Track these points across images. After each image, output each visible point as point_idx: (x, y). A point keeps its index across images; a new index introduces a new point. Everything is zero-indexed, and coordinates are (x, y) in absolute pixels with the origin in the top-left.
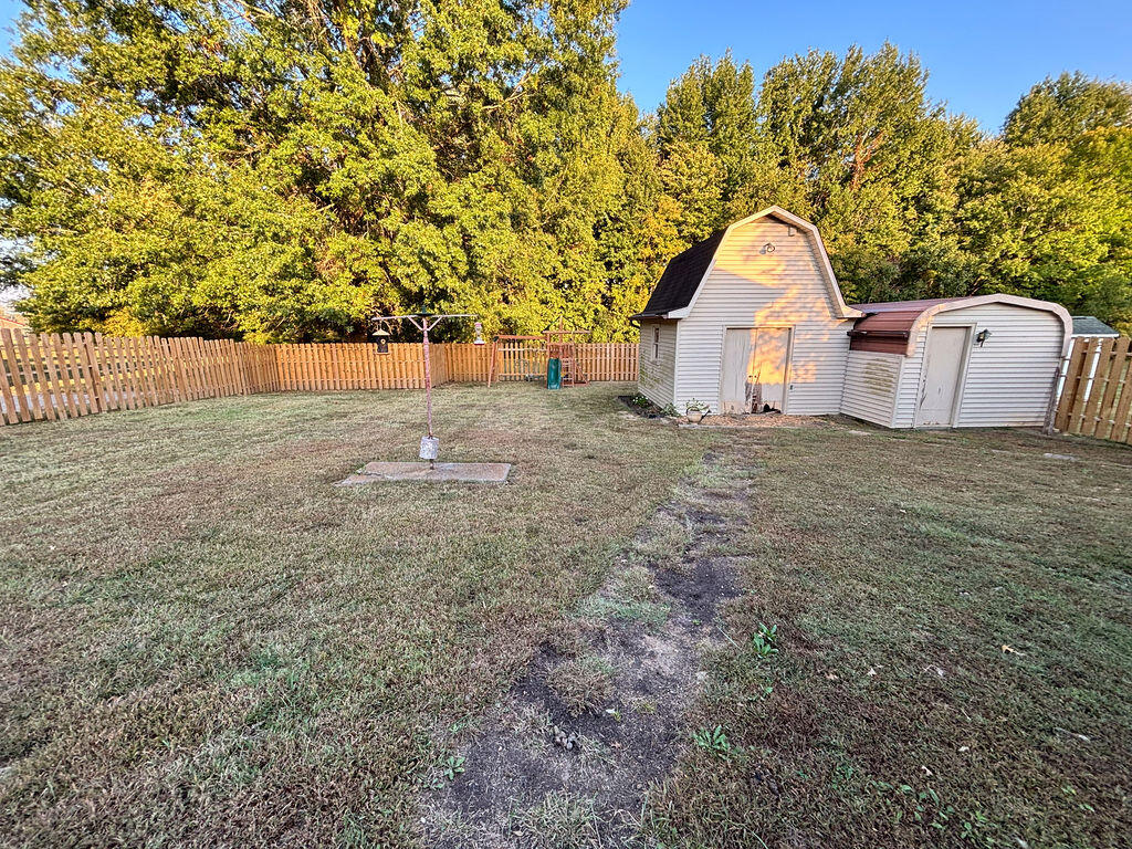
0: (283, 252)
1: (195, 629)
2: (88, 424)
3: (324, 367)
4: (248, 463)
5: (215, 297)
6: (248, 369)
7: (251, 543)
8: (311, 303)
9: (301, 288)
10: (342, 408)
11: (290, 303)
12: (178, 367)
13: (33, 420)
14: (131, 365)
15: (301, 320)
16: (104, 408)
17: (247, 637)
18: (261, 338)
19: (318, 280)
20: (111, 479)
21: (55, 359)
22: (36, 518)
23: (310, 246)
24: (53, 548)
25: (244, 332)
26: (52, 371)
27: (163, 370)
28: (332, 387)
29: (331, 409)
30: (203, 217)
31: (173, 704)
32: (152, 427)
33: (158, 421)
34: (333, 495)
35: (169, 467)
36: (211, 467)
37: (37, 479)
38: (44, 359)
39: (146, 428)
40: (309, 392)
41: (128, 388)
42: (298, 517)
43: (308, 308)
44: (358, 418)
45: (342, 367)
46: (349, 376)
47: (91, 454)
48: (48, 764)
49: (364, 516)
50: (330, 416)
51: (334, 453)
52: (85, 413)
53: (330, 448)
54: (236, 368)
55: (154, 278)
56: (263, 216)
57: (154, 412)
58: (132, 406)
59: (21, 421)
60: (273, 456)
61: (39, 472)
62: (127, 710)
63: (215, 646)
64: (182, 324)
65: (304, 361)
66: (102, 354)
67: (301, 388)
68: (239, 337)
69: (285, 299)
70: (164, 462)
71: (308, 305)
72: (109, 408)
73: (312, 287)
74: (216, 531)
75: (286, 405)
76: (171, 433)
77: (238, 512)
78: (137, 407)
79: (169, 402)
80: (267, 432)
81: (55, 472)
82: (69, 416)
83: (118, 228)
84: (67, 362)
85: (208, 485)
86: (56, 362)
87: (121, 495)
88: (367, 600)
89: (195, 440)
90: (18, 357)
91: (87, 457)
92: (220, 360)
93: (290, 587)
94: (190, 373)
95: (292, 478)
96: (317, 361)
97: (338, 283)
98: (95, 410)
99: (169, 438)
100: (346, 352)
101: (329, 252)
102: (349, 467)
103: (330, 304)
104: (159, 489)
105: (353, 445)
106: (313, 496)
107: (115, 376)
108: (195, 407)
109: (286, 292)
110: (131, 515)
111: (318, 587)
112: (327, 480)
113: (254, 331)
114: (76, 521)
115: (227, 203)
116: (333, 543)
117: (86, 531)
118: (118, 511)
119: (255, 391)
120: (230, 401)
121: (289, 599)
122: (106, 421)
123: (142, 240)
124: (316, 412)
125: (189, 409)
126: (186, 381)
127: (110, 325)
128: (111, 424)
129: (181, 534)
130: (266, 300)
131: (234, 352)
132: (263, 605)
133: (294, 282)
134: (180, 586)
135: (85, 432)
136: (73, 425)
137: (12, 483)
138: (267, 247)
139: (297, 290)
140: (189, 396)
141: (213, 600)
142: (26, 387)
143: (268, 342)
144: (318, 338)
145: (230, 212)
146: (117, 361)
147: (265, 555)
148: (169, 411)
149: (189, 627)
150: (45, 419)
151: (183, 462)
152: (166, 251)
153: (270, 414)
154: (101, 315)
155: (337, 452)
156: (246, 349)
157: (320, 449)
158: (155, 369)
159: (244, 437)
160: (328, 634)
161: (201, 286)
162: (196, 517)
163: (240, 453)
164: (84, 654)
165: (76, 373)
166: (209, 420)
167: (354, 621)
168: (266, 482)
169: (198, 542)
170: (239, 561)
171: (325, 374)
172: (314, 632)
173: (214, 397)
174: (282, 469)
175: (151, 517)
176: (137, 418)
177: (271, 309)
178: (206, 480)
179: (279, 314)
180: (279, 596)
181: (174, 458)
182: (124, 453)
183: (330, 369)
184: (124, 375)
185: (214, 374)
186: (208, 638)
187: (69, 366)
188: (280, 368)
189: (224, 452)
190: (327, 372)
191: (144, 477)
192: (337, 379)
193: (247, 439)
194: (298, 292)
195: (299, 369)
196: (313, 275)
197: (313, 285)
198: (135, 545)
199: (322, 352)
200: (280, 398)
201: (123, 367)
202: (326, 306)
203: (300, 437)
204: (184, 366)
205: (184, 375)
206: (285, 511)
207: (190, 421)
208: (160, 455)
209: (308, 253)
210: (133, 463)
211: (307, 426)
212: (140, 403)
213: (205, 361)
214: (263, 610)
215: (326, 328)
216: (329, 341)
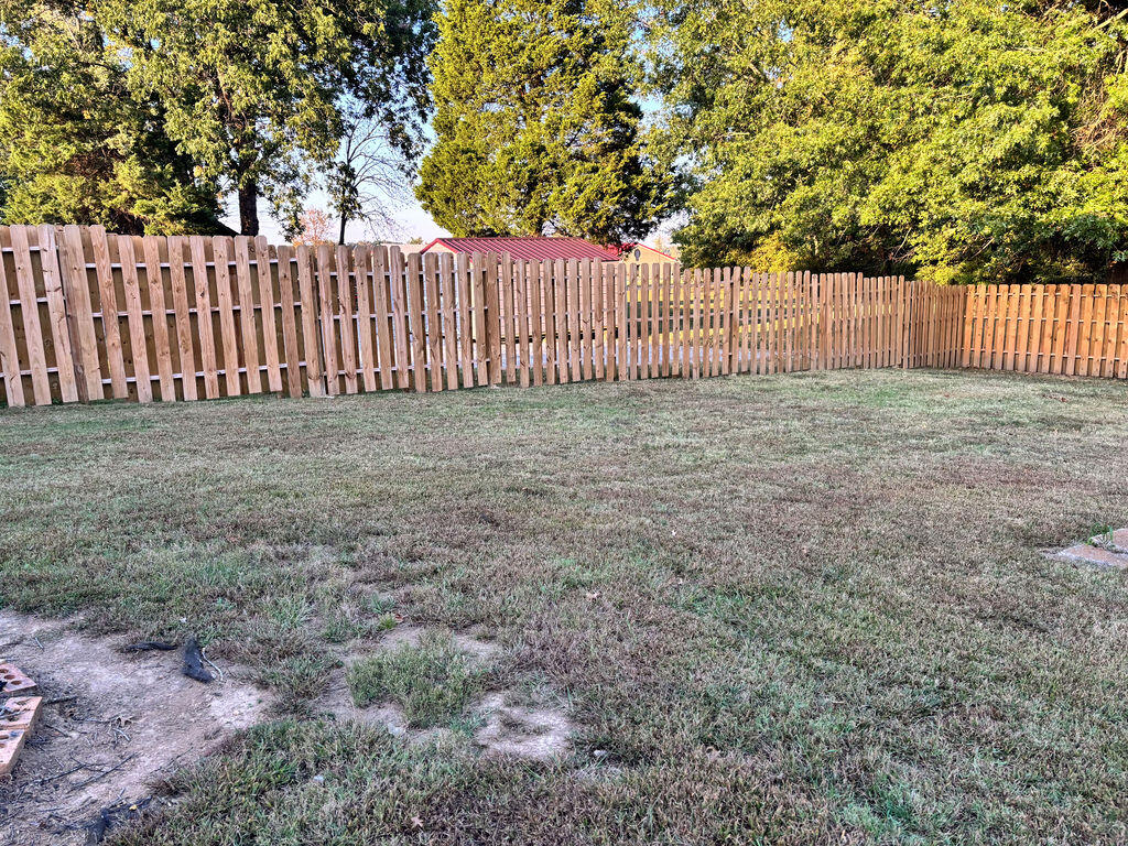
0: (1018, 120)
1: (805, 705)
2: (716, 386)
3: (1048, 330)
4: (898, 479)
5: (893, 208)
6: (917, 327)
7: (890, 608)
8: (1049, 207)
9: (1038, 180)
10: (1075, 410)
11: (1013, 209)
12: (824, 319)
13: (670, 376)
14: (772, 312)
15: (1023, 242)
16: (735, 369)
17: (872, 754)
18: (943, 274)
19: (1074, 163)
20: (732, 464)
21: (702, 302)
22: (663, 492)
23: (1070, 100)
24: (674, 533)
25: (918, 264)
26: (696, 317)
27: (806, 321)
28: (1057, 367)
29: (1052, 409)
30: (901, 82)
31: (772, 796)
32: (781, 401)
33: (789, 394)
34: (1035, 570)
35: (795, 460)
36: (847, 472)
37: (667, 446)
38: (692, 302)
39: (775, 401)
40: (1011, 373)
41: (763, 345)
42: (969, 590)
43: (1042, 218)
44: (1105, 436)
45: (1086, 332)
46: (1097, 348)
47: (716, 426)
48: (650, 790)
49: (1097, 630)
50: (1047, 423)
51: (1048, 494)
52: (715, 372)
53: (1041, 482)
54: (900, 326)
55: (818, 187)
56: (995, 60)
57: (785, 381)
58: (763, 369)
59: (660, 376)
60: (939, 475)
61: (668, 438)
62: (724, 772)
63: (827, 744)
64: (836, 254)
65: (1013, 317)
66: (746, 296)
67: (998, 365)
68: (910, 272)
69: (1000, 203)
70: (791, 453)
71: (1042, 211)
72: (740, 369)
73: (1063, 177)
74: (844, 572)
75: (969, 393)
76: (802, 412)
77: (876, 553)
78: (767, 372)
79: (802, 369)
80: (931, 435)
81: (683, 441)
82: (701, 375)
83: (792, 120)
84: (712, 305)
85: (840, 500)
86: (702, 306)
87: (741, 487)
88: (1084, 795)
89: (831, 428)
90: (672, 299)
91: (712, 429)
92: (880, 309)
93: (944, 706)
94: (837, 328)
95: (965, 521)
96: (1037, 318)
97: (1114, 163)
98: (725, 371)
99: (799, 420)
100: (1101, 303)
101: (1108, 105)
102: (1073, 526)
103: (1090, 207)
104: (781, 490)
105: (1087, 484)
106: (1000, 563)
107: (754, 328)
108: (835, 379)
109: (1008, 191)
110: (749, 516)
111: (991, 728)
112: (1028, 539)
113: (934, 262)
114: (696, 507)
115: (942, 48)
116: (1027, 659)
117: (703, 522)
118: (737, 507)
119: (920, 364)
120: (882, 375)
121: (940, 725)
122: (734, 385)
123: (817, 132)
124: (1022, 411)
125: (826, 382)
126: (830, 340)
127: (756, 257)
128: (739, 390)
129: (801, 562)
130: (970, 206)
131: (901, 297)
132: (898, 715)
133: (1028, 171)
134: (794, 635)
135: (713, 397)
136: (703, 386)
137: (647, 446)
138: (990, 114)
139: (1026, 186)
140: (829, 363)
141: (830, 674)
142: (671, 334)
143: (953, 282)
144: (1046, 274)
145: (943, 62)
146: (759, 306)
147: (909, 635)
148: (802, 382)
149: (798, 699)
150: (680, 376)
151: (811, 458)
152: (842, 143)
153: (940, 404)
154: (748, 244)
155: (1053, 492)
156: (919, 292)
157: (1022, 480)
158: (798, 319)
159: (897, 435)
160: (1001, 821)
161: (877, 192)
162: (821, 544)
163: (887, 462)
164: (691, 677)
165: (717, 321)
166: (851, 401)
167: (1054, 821)
168: (921, 516)
169: (820, 582)
170: (870, 631)
171: (1048, 342)
172: (977, 803)
173: (861, 367)
174: (949, 501)
175: (770, 525)
176: (766, 386)
177: (975, 221)
178: (838, 491)
179: (987, 230)
180: (925, 712)
181: (802, 450)
182: (748, 432)
183: (1060, 334)
184: (763, 326)
185: (867, 330)
186: (821, 725)
187: (712, 311)
188: (968, 328)
189: (866, 454)
190: (1053, 338)
191: (767, 468)
192: (1071, 356)
193: (903, 440)
194: (1030, 189)
195: (1001, 331)
196: (1065, 152)
197: (1062, 173)
198: (750, 560)
199: (1051, 300)
200: (960, 380)
201: (764, 313)
202: (1079, 211)
203: (986, 453)
204: (831, 316)
205: (829, 330)
206: (948, 574)
207: (826, 400)
208: (786, 443)
209: (1066, 111)
210: (757, 447)
211: (1001, 434)
212: (771, 368)
213: (859, 310)
214: (896, 723)
215: (1065, 256)
216: (1067, 281)
